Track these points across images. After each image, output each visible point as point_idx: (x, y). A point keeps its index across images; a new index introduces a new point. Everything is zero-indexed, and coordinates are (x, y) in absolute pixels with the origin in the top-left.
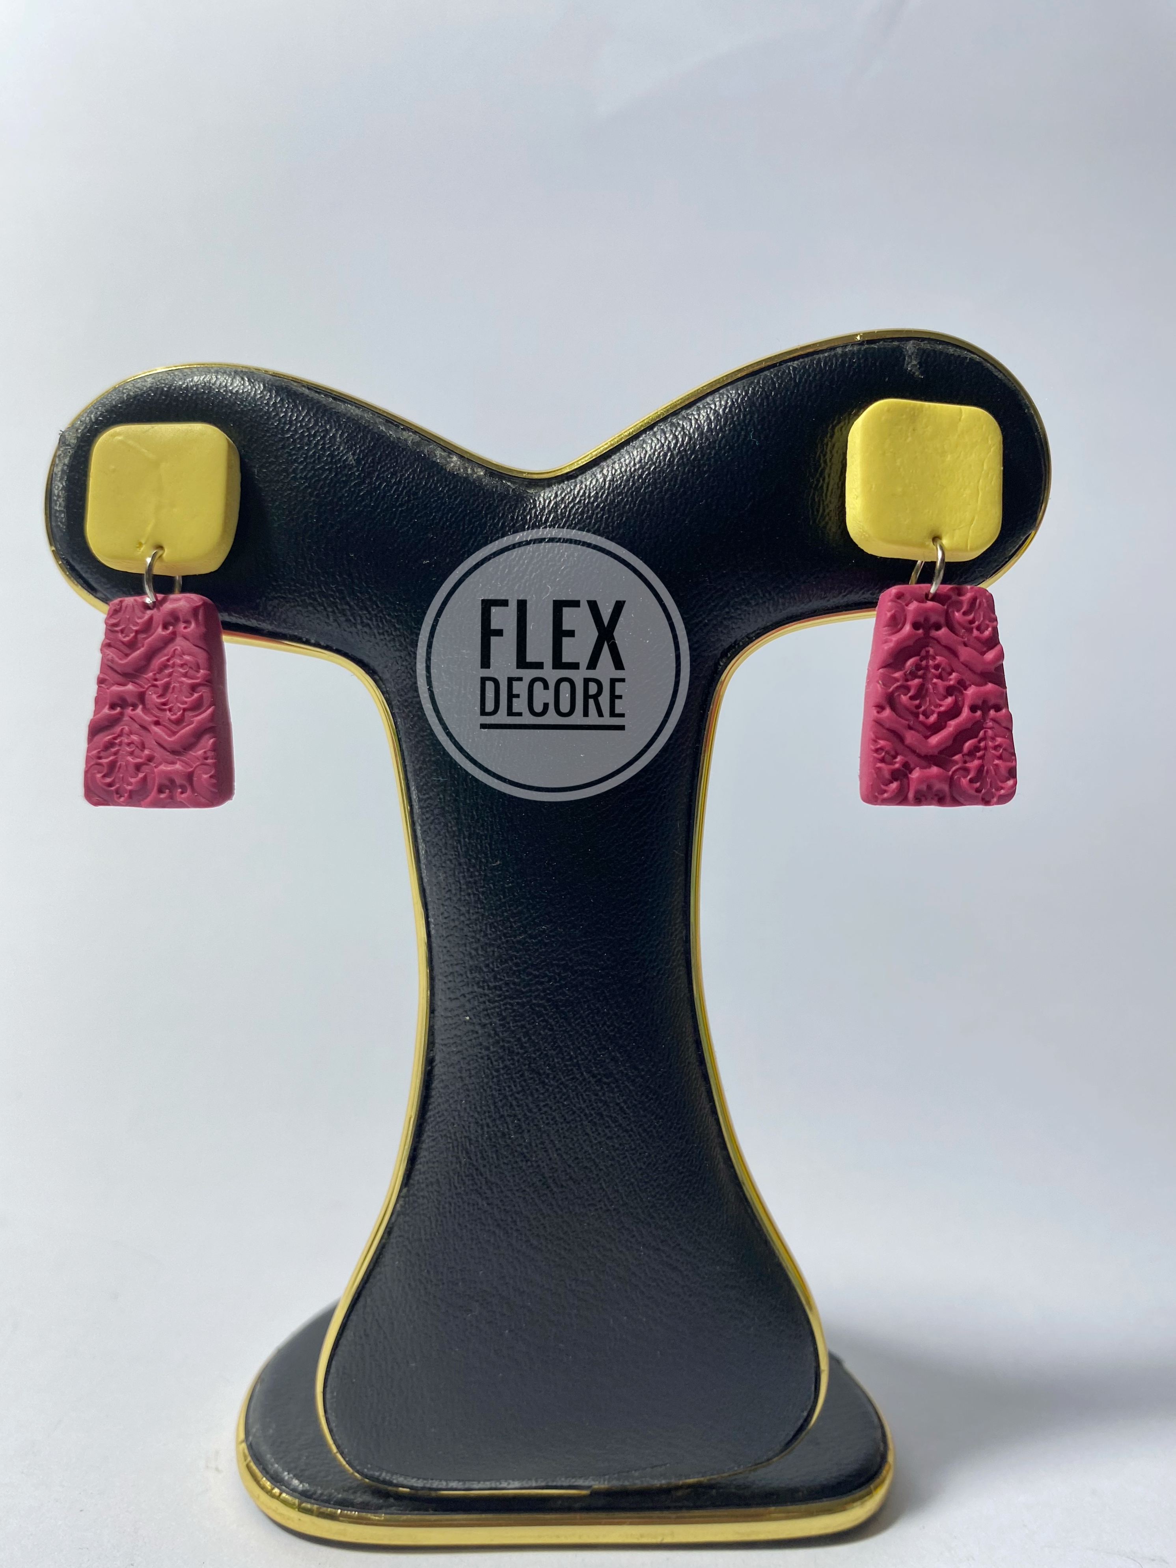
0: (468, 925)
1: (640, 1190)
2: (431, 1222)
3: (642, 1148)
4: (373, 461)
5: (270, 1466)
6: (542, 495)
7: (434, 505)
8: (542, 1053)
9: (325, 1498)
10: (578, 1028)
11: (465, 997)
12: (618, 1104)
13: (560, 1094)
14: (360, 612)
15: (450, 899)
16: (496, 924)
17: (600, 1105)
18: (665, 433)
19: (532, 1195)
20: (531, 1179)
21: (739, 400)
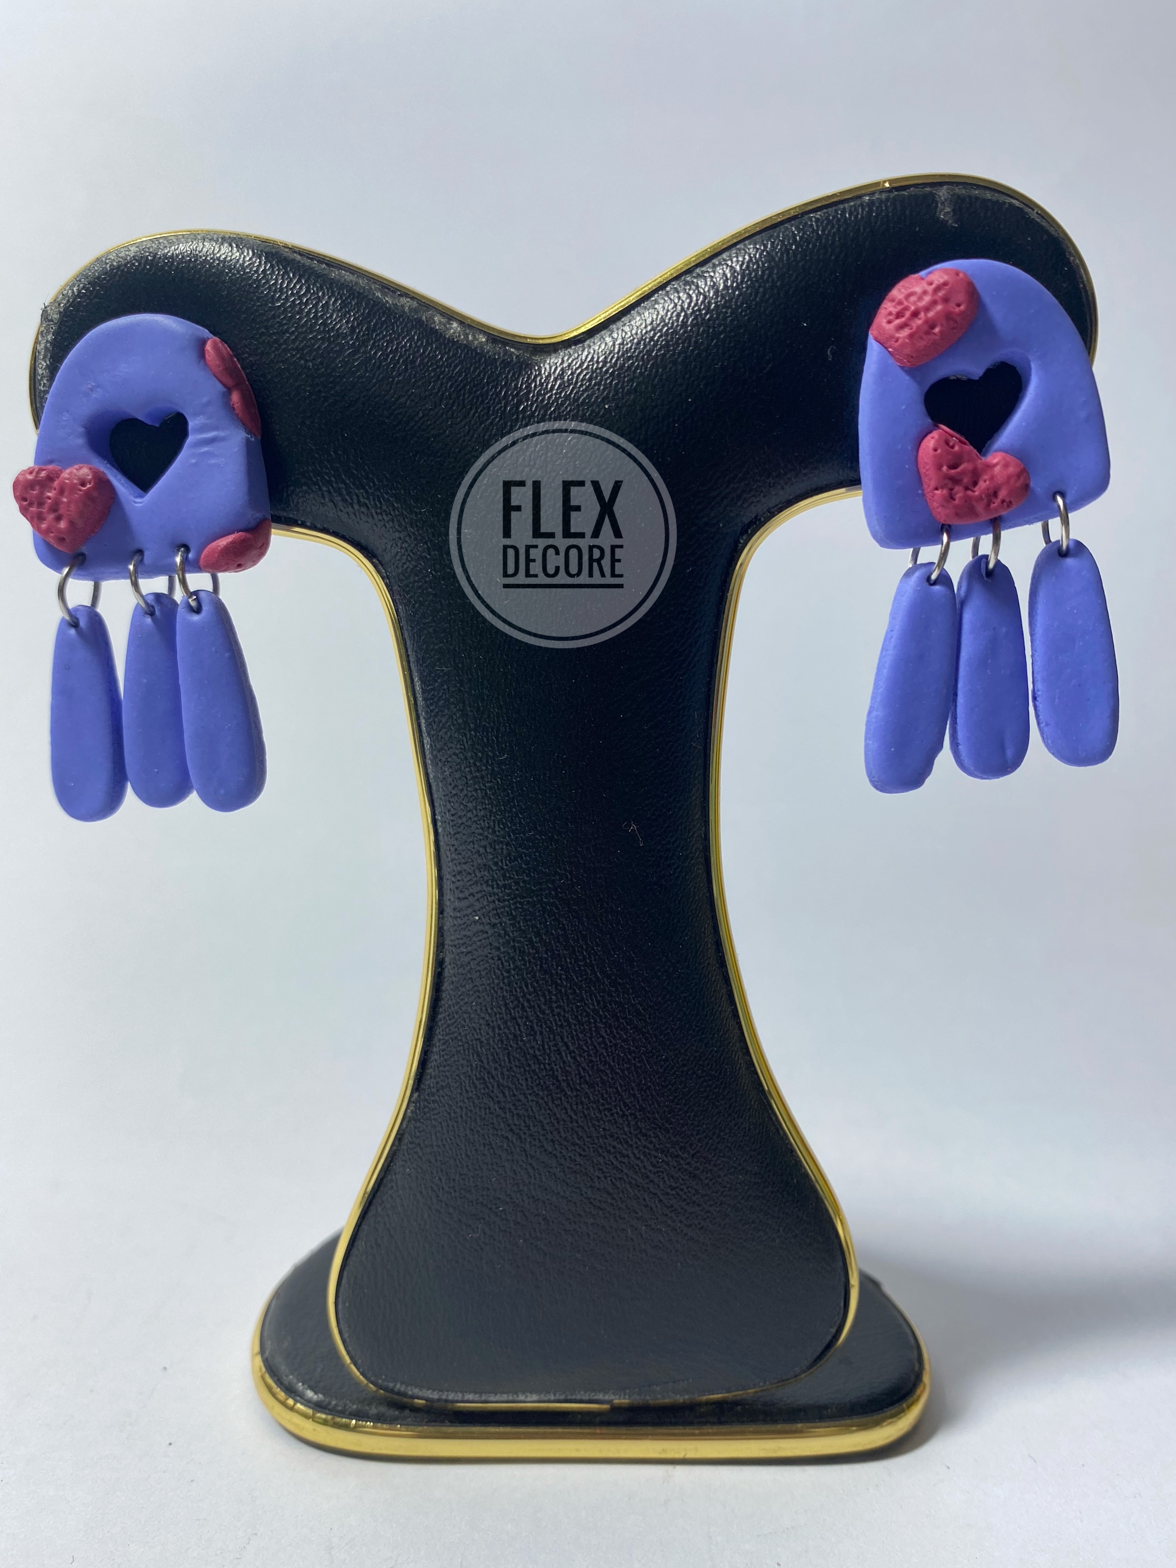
0: (475, 821)
1: (658, 1094)
2: (442, 1128)
3: (659, 1051)
4: (368, 329)
5: (285, 1378)
6: (548, 362)
7: (432, 374)
8: (554, 953)
9: (340, 1408)
10: (591, 927)
11: (474, 896)
12: (633, 1006)
13: (574, 996)
14: (356, 491)
15: (457, 794)
16: (504, 820)
17: (614, 1006)
18: (678, 292)
19: (546, 1099)
20: (545, 1083)
21: (757, 256)
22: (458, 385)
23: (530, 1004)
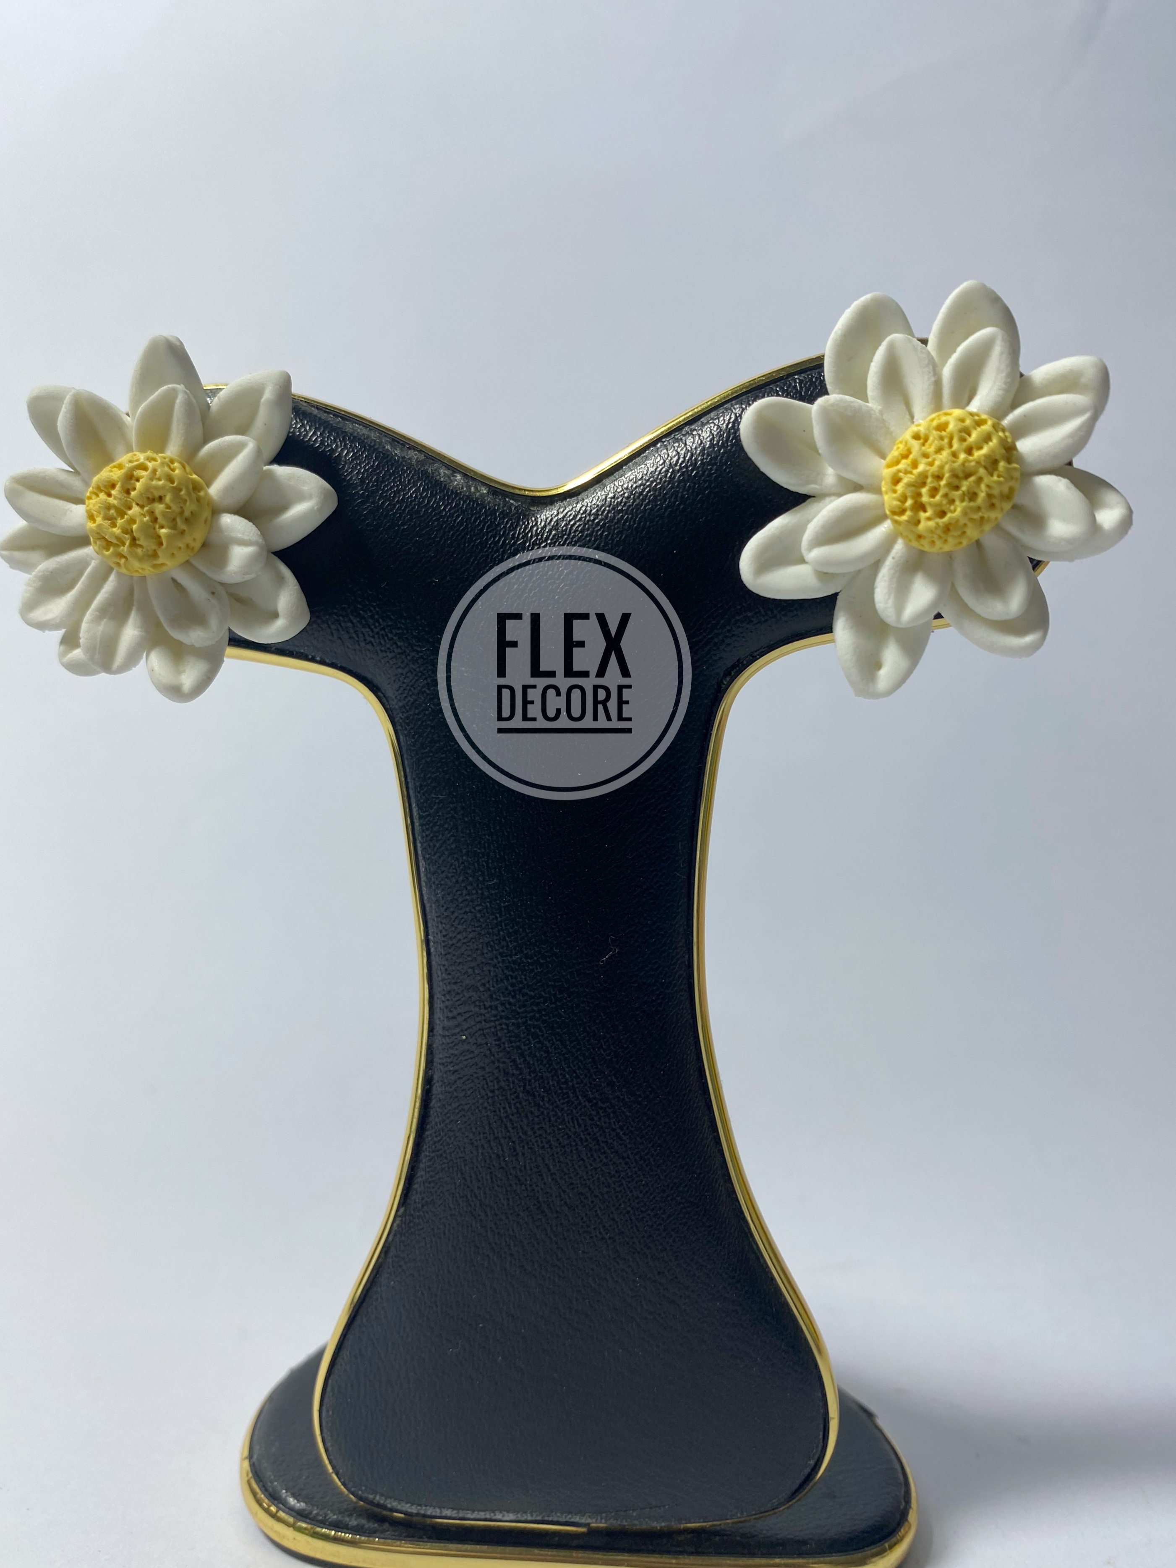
0: (465, 943)
1: (637, 1219)
2: (426, 1242)
5: (270, 1484)
6: (544, 513)
7: (436, 524)
8: (537, 1075)
9: (321, 1518)
10: (574, 1050)
11: (462, 1016)
13: (555, 1118)
14: (363, 630)
15: (448, 917)
17: (595, 1130)
18: (667, 449)
19: (526, 1219)
20: (526, 1203)
22: (459, 535)
23: (513, 1124)
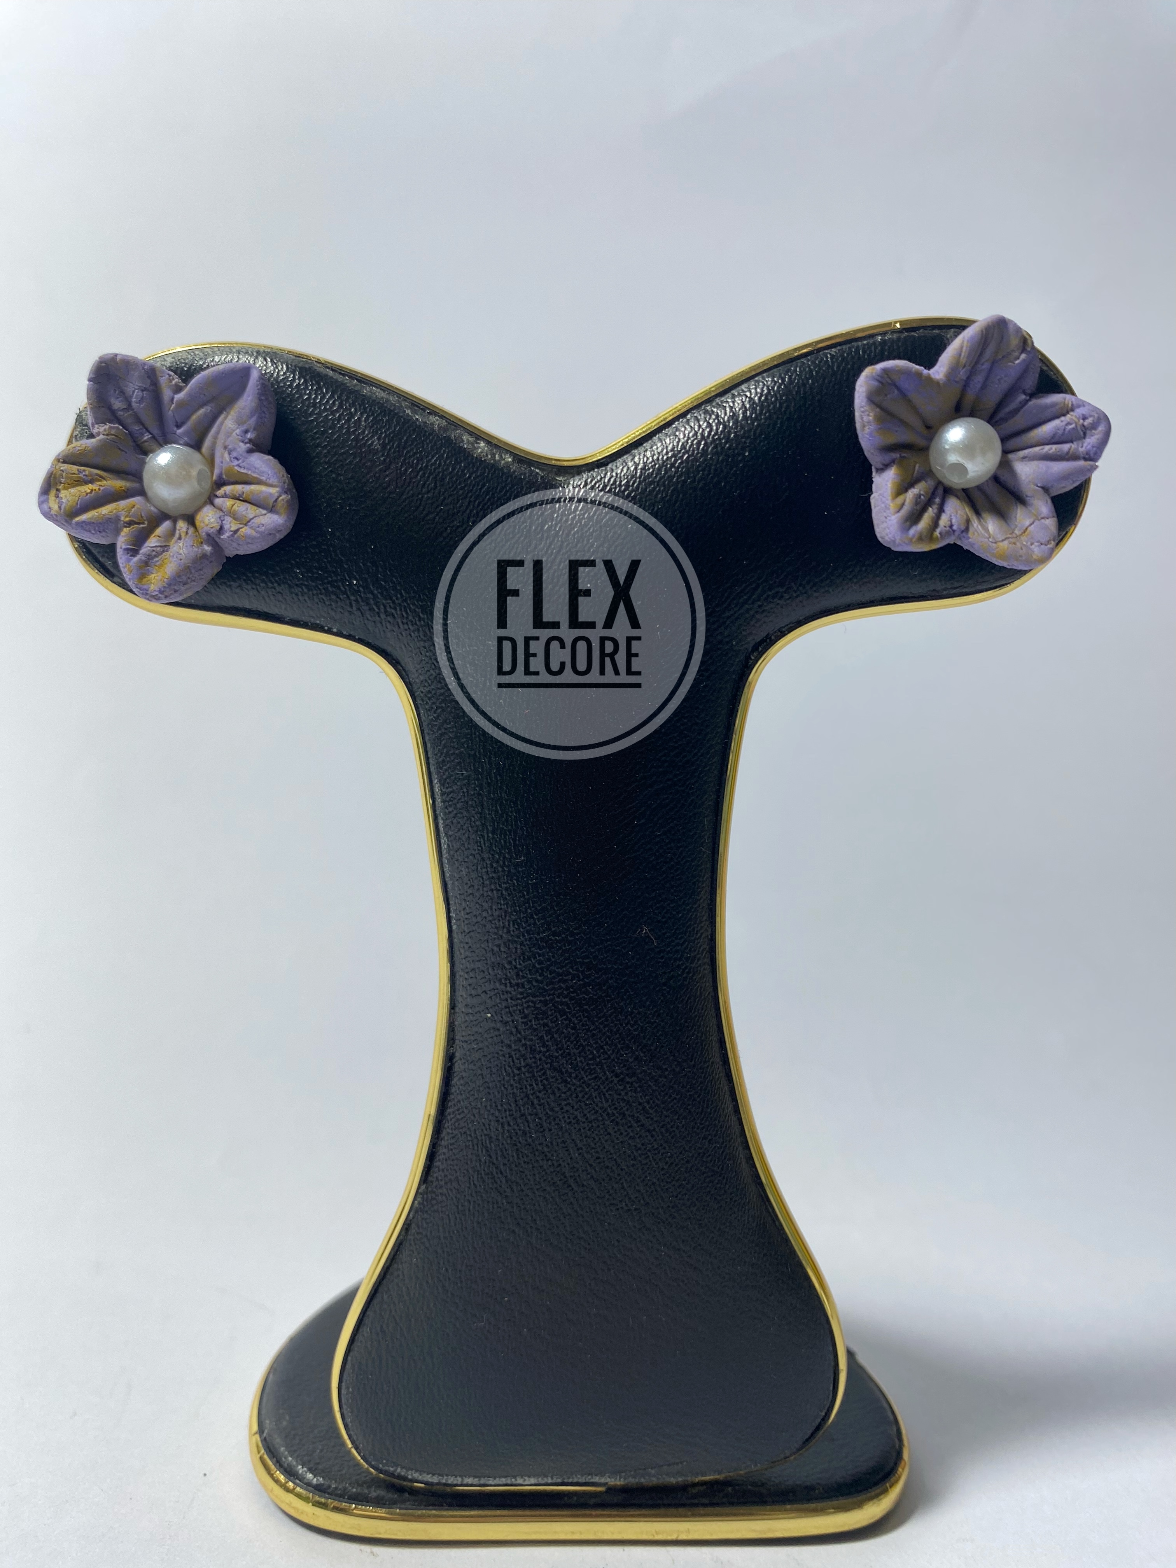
0: (490, 921)
1: (662, 1190)
2: (449, 1219)
3: (665, 1148)
4: (398, 446)
5: (283, 1459)
6: (572, 482)
7: (461, 492)
8: (564, 1052)
9: (339, 1492)
10: (601, 1026)
11: (486, 993)
12: (640, 1104)
13: (583, 1093)
14: (384, 601)
15: (472, 894)
16: (519, 921)
17: (622, 1105)
18: (698, 421)
19: (553, 1194)
20: (552, 1179)
21: (776, 388)
23: (539, 1101)
